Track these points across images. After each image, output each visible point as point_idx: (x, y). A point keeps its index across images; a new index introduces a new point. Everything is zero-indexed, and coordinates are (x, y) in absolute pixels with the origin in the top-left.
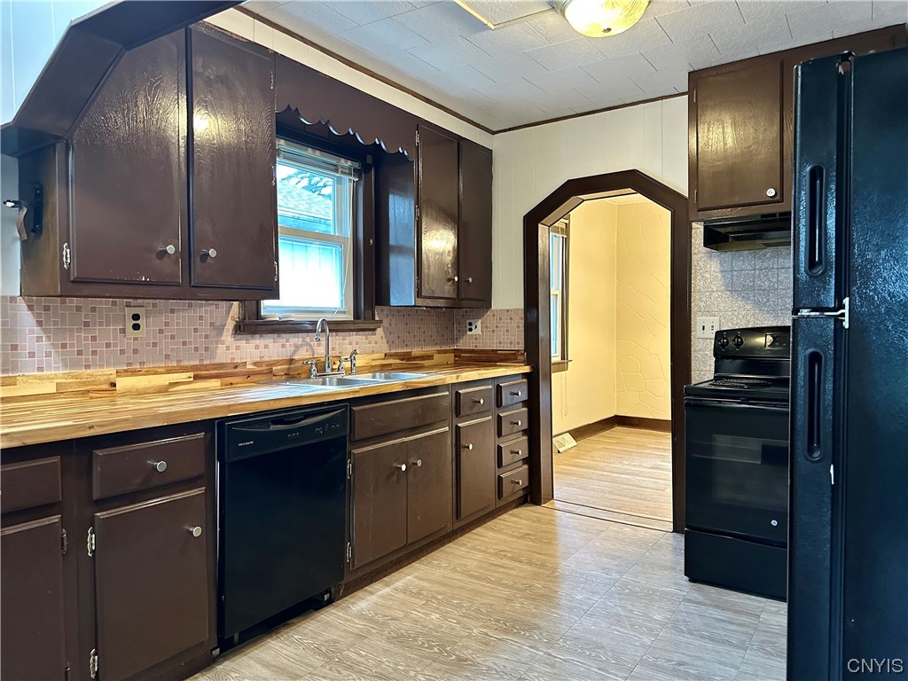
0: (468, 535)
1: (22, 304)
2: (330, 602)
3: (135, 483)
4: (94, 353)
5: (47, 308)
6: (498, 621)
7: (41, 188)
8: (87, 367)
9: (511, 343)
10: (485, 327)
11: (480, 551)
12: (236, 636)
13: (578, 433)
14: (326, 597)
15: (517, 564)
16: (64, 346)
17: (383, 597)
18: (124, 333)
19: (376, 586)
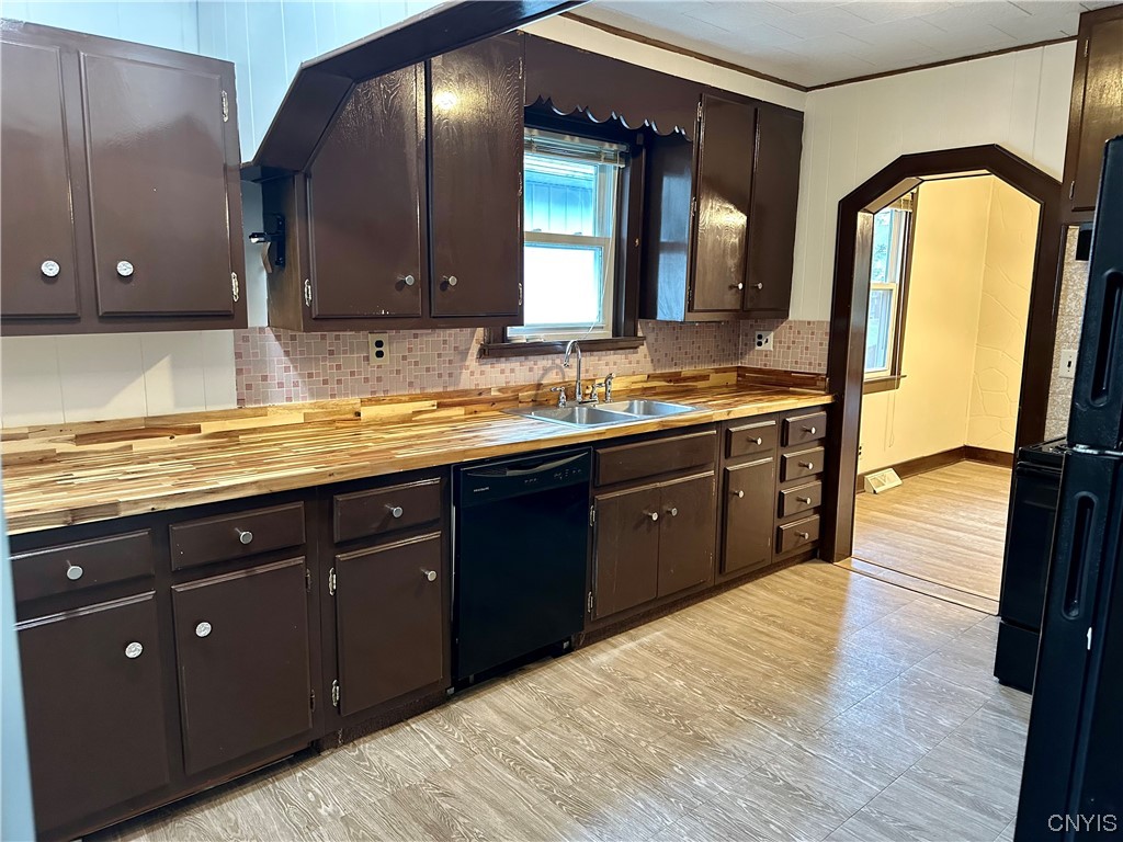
0: (734, 591)
1: (270, 334)
2: (569, 650)
3: (374, 527)
4: (339, 382)
5: (293, 338)
6: (749, 699)
7: (283, 219)
8: (333, 396)
9: (810, 364)
10: (778, 341)
11: (745, 612)
12: (472, 677)
13: (905, 469)
14: (565, 645)
15: (786, 634)
16: (310, 375)
17: (625, 652)
18: (368, 360)
19: (620, 638)
